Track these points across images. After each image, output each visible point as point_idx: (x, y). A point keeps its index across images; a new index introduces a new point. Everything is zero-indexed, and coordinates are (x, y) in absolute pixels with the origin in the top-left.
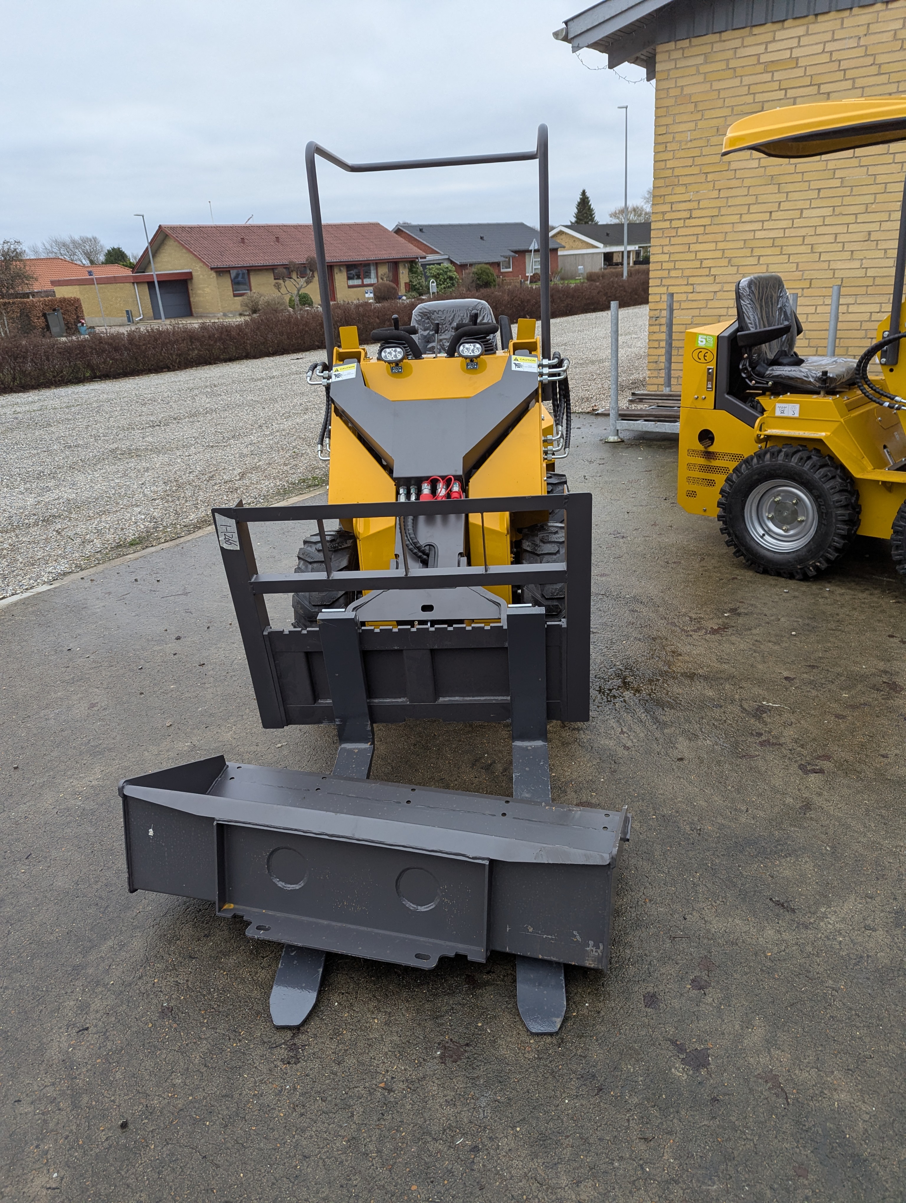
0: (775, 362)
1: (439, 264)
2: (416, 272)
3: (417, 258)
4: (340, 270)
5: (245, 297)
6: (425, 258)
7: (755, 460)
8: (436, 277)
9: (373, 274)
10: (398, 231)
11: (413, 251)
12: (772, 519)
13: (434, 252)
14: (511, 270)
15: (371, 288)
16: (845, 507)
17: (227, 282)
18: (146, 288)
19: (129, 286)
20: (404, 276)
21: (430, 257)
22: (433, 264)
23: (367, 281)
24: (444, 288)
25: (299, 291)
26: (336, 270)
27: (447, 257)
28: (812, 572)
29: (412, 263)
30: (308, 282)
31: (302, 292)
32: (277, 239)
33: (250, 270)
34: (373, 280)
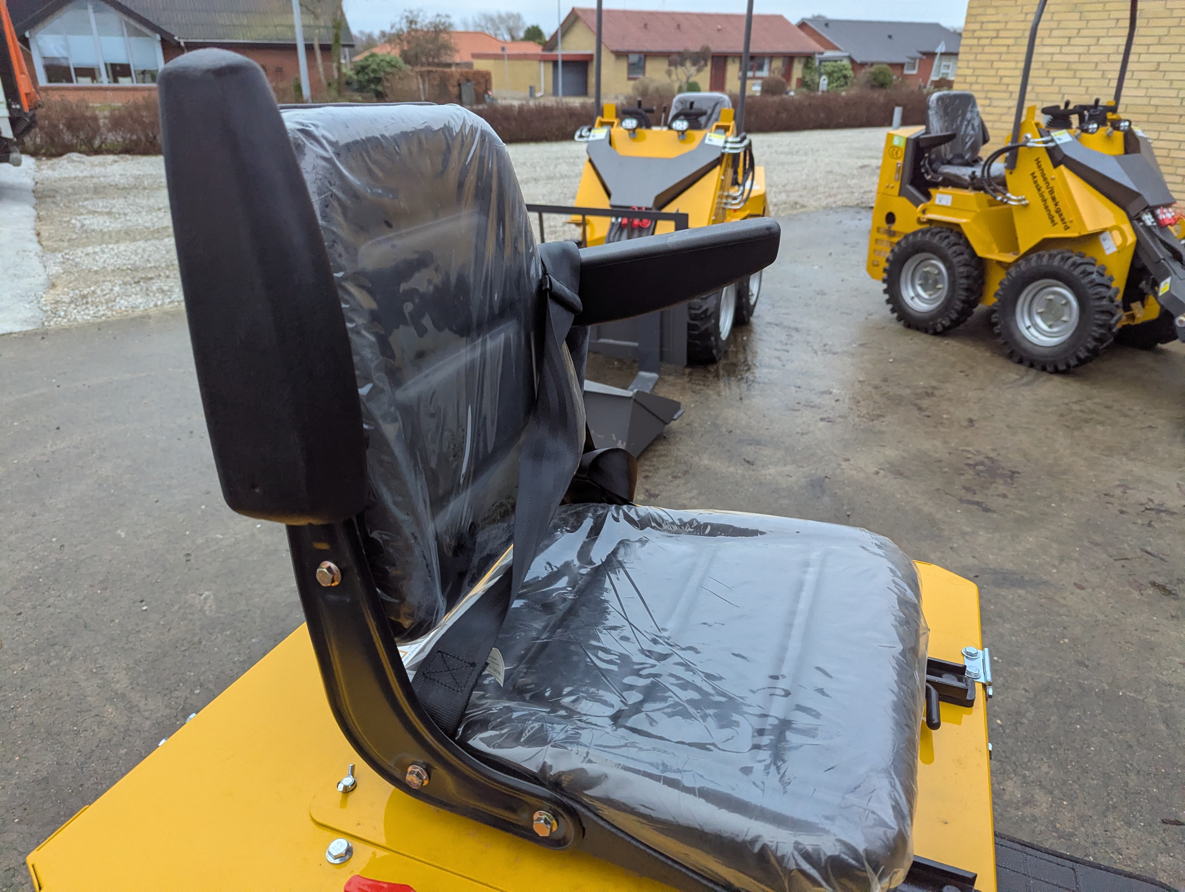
0: (949, 163)
1: (836, 61)
2: (810, 68)
3: (814, 54)
4: (734, 62)
5: (637, 82)
6: (822, 53)
7: (911, 237)
8: (830, 75)
9: (766, 67)
10: (803, 25)
11: (812, 45)
12: (921, 285)
13: (835, 48)
14: (915, 72)
15: (760, 82)
16: (967, 277)
17: (623, 66)
18: (550, 66)
19: (535, 63)
20: (798, 71)
21: (829, 54)
22: (830, 61)
23: (759, 74)
24: (837, 87)
25: (688, 78)
26: (730, 61)
27: (847, 54)
28: (939, 328)
29: (808, 58)
30: (699, 71)
31: (692, 80)
32: (679, 26)
33: (647, 55)
34: (765, 73)
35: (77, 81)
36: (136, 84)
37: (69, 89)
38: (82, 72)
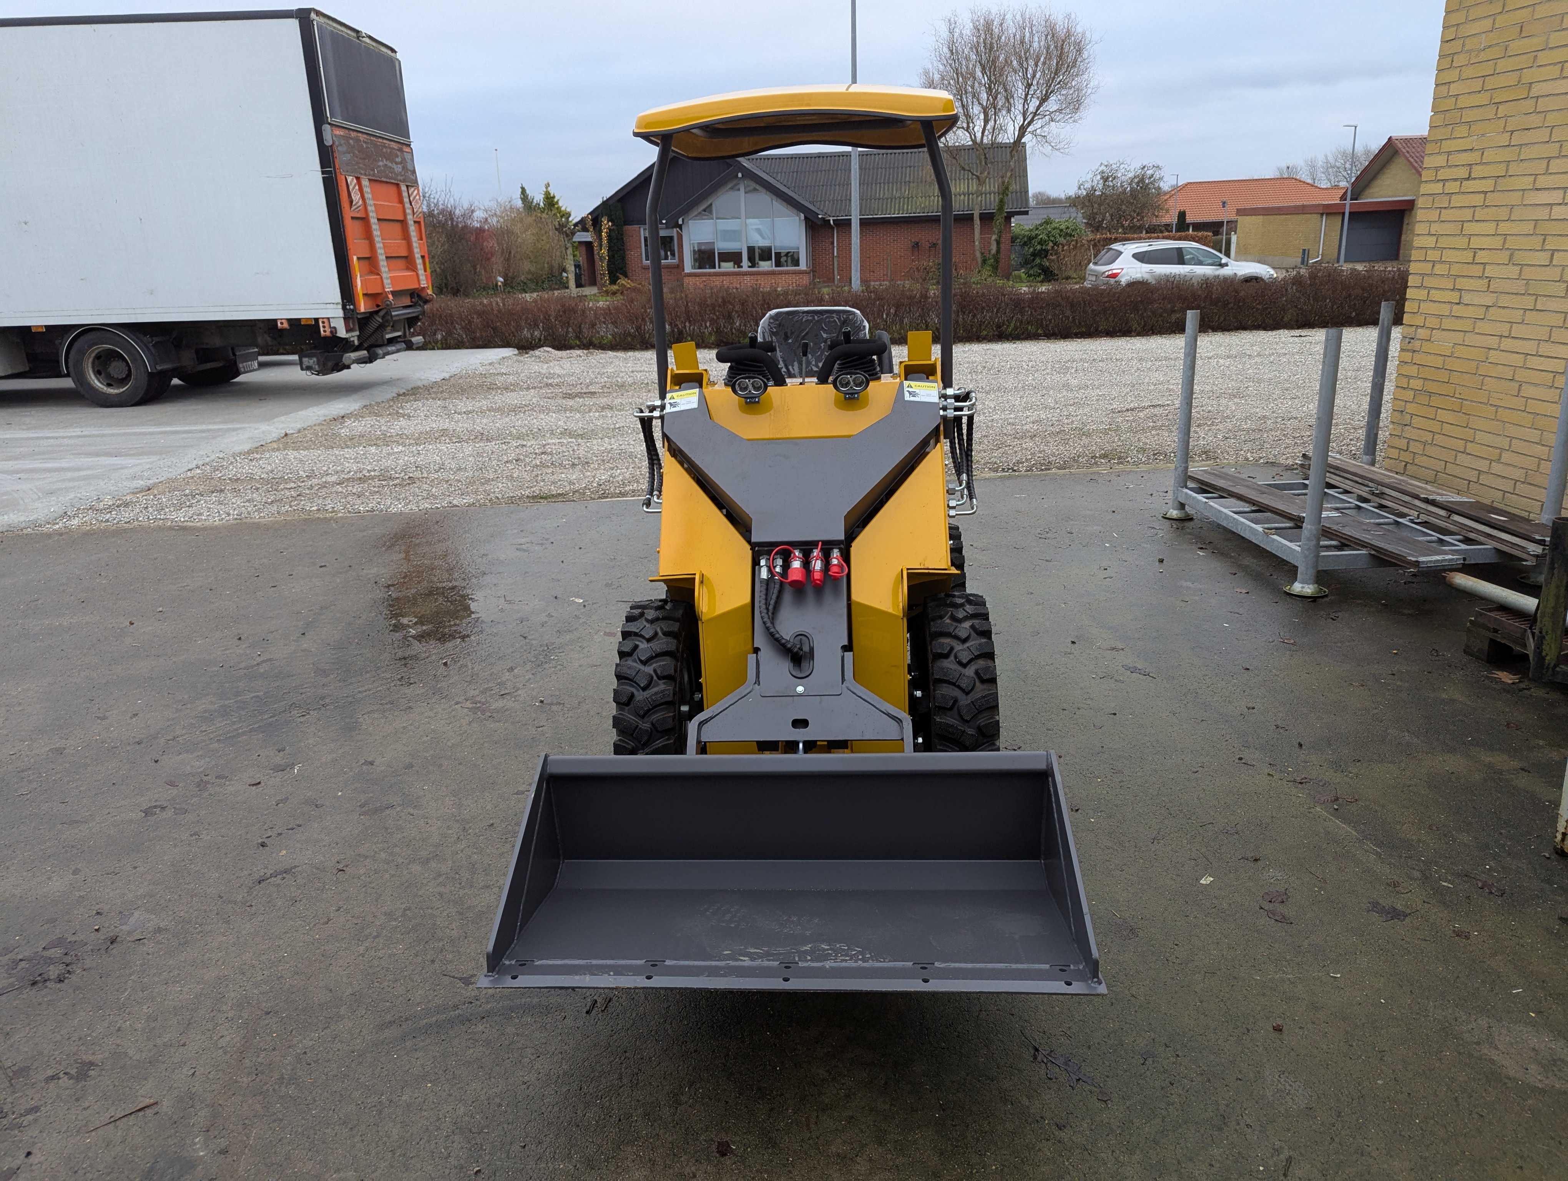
18: (1338, 220)
35: (719, 267)
36: (774, 268)
37: (710, 275)
38: (726, 257)
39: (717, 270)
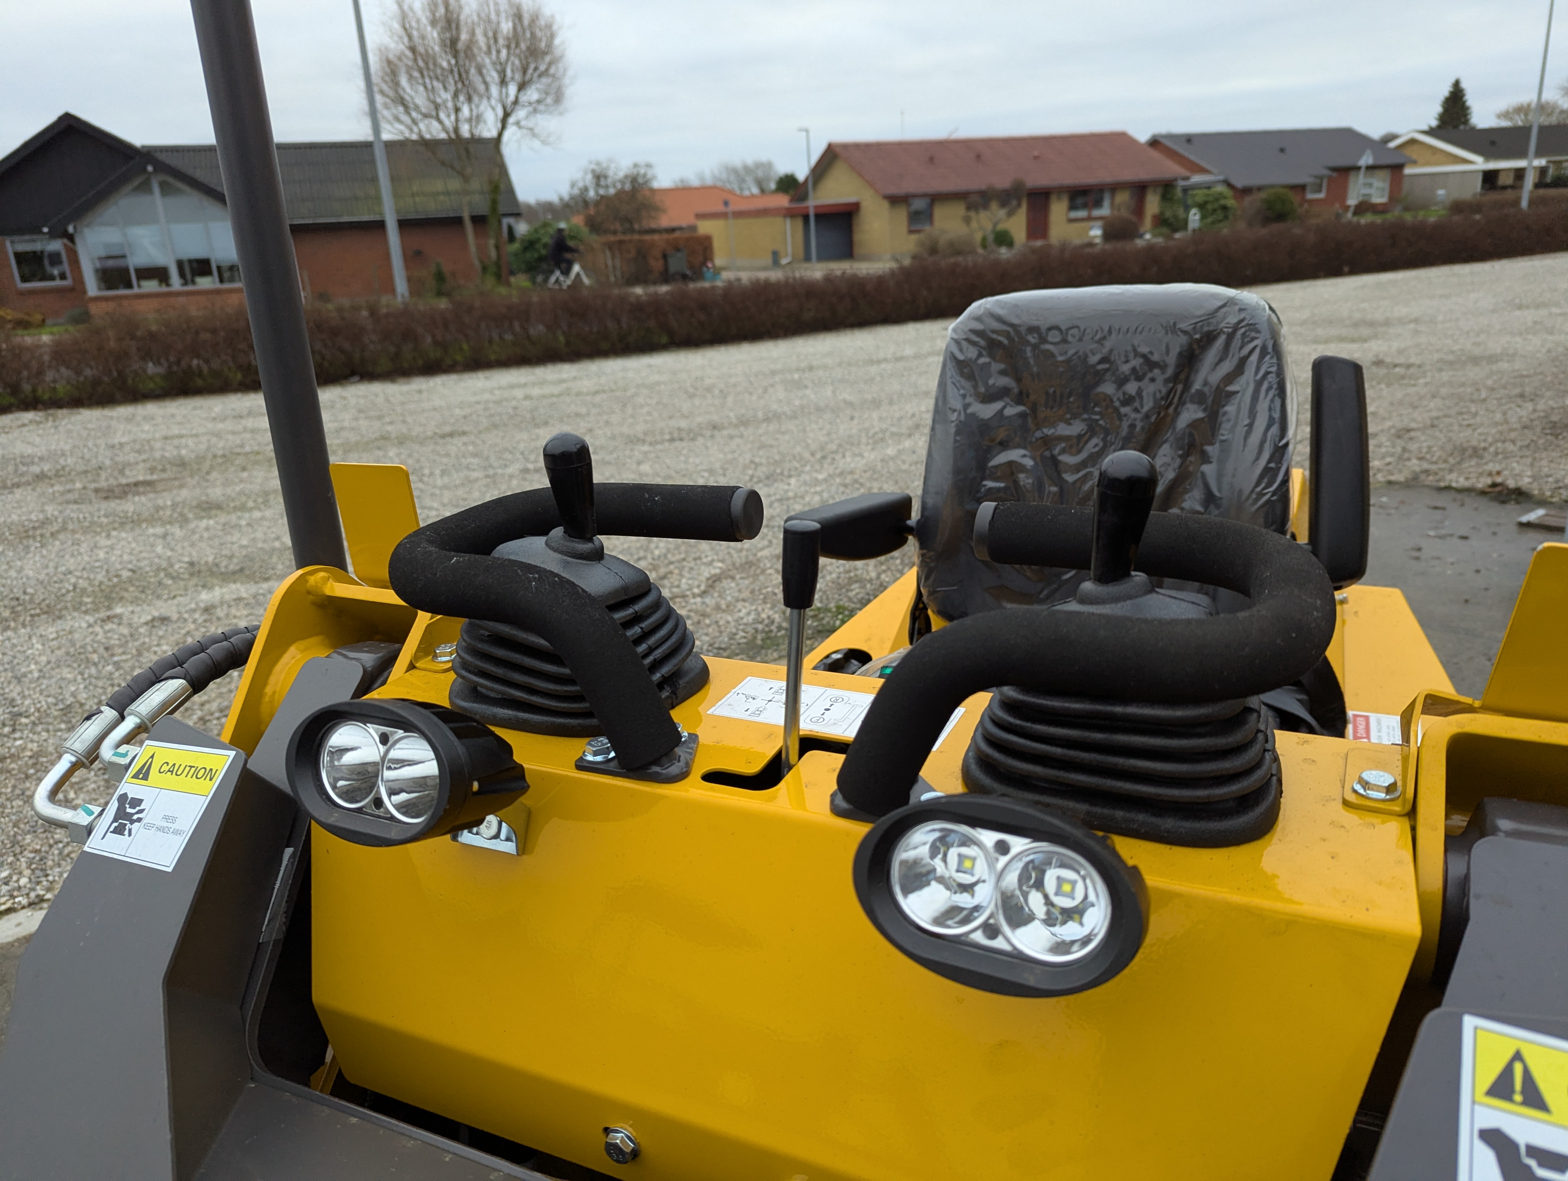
1: (1208, 188)
2: (1171, 200)
3: (1176, 180)
4: (1060, 198)
5: (922, 235)
6: (1187, 178)
8: (1202, 206)
9: (1107, 203)
10: (1155, 143)
11: (1170, 169)
13: (1204, 171)
14: (1322, 195)
15: (1100, 223)
17: (902, 215)
18: (800, 223)
19: (778, 220)
20: (1153, 204)
21: (1196, 179)
22: (1200, 188)
23: (1096, 213)
24: (1213, 223)
25: (995, 225)
26: (1053, 198)
27: (1221, 178)
29: (1166, 187)
30: (1010, 214)
31: (1001, 227)
32: (978, 157)
33: (936, 198)
34: (1105, 211)
35: (139, 286)
36: (218, 285)
37: (126, 297)
38: (146, 273)
39: (136, 290)
